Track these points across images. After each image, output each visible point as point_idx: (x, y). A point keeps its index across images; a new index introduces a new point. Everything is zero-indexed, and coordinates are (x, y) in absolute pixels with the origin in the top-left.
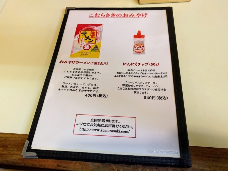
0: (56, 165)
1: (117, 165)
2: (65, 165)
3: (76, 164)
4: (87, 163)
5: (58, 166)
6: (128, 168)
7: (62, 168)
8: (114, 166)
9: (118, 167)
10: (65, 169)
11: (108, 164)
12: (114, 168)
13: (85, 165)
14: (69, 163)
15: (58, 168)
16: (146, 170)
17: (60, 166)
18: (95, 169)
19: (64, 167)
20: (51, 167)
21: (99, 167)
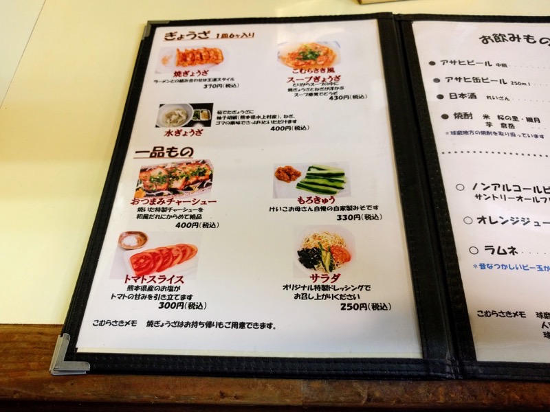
0: (216, 393)
1: (366, 384)
2: (239, 393)
3: (265, 386)
4: (292, 382)
5: (223, 395)
6: (394, 389)
7: (232, 401)
8: (358, 386)
9: (369, 388)
10: (238, 401)
11: (344, 382)
12: (359, 390)
13: (289, 388)
14: (249, 387)
15: (221, 400)
16: (437, 388)
17: (227, 396)
18: (313, 396)
19: (236, 397)
20: (204, 400)
21: (322, 391)
